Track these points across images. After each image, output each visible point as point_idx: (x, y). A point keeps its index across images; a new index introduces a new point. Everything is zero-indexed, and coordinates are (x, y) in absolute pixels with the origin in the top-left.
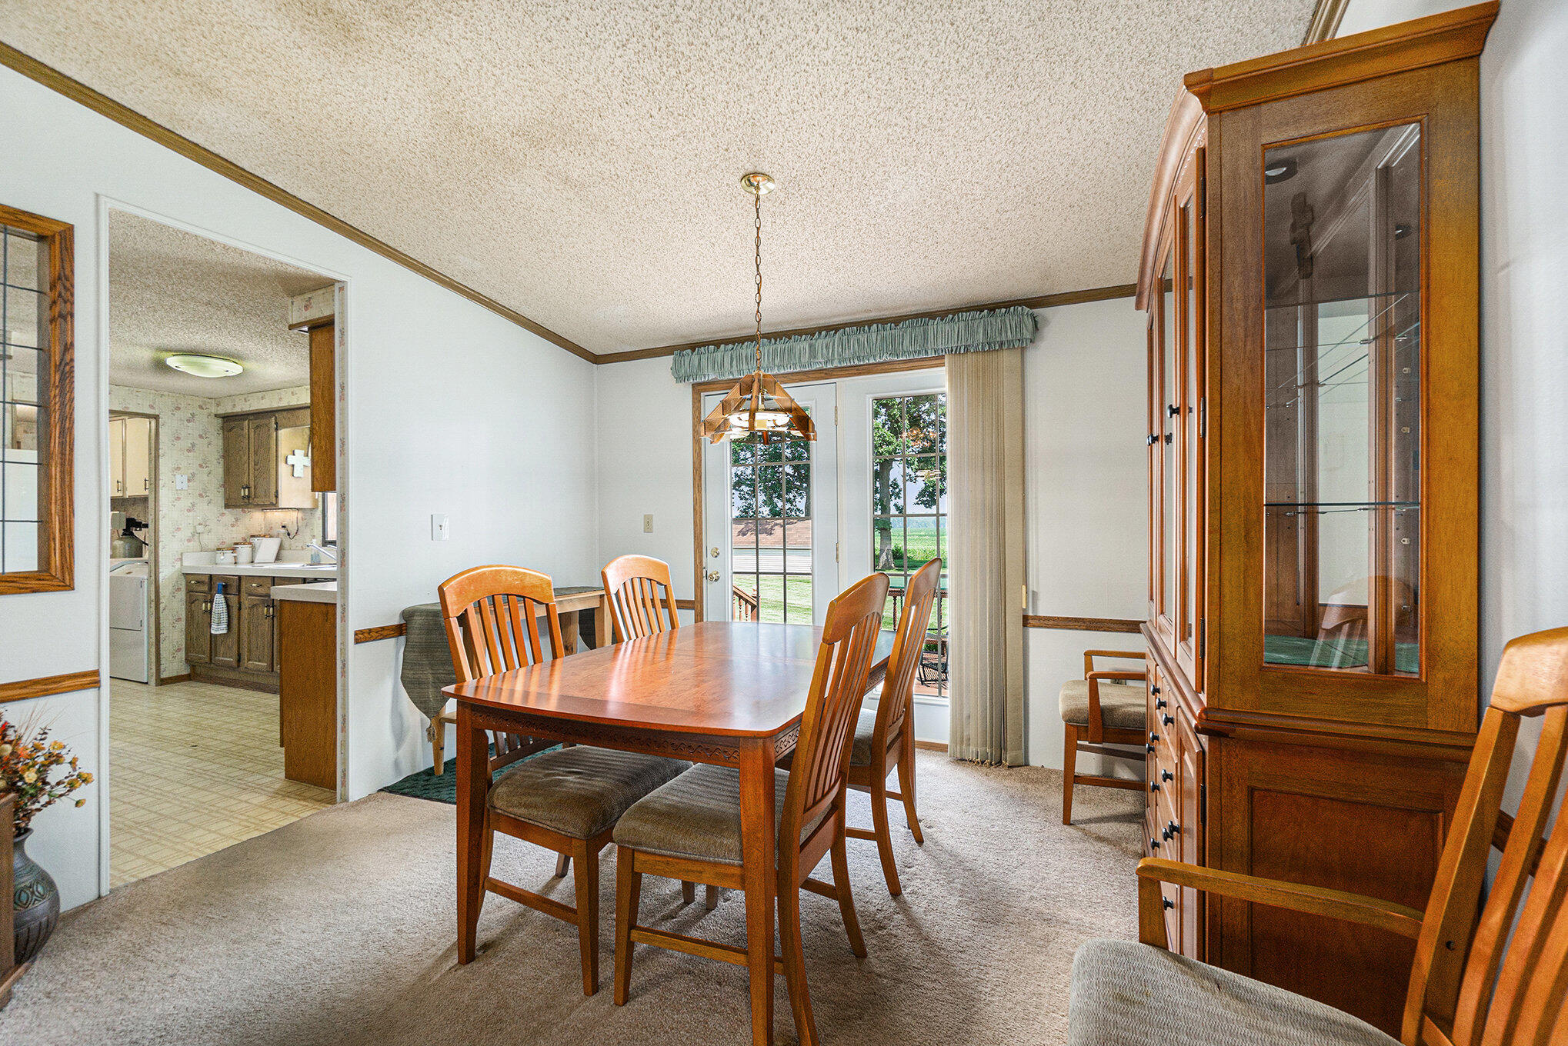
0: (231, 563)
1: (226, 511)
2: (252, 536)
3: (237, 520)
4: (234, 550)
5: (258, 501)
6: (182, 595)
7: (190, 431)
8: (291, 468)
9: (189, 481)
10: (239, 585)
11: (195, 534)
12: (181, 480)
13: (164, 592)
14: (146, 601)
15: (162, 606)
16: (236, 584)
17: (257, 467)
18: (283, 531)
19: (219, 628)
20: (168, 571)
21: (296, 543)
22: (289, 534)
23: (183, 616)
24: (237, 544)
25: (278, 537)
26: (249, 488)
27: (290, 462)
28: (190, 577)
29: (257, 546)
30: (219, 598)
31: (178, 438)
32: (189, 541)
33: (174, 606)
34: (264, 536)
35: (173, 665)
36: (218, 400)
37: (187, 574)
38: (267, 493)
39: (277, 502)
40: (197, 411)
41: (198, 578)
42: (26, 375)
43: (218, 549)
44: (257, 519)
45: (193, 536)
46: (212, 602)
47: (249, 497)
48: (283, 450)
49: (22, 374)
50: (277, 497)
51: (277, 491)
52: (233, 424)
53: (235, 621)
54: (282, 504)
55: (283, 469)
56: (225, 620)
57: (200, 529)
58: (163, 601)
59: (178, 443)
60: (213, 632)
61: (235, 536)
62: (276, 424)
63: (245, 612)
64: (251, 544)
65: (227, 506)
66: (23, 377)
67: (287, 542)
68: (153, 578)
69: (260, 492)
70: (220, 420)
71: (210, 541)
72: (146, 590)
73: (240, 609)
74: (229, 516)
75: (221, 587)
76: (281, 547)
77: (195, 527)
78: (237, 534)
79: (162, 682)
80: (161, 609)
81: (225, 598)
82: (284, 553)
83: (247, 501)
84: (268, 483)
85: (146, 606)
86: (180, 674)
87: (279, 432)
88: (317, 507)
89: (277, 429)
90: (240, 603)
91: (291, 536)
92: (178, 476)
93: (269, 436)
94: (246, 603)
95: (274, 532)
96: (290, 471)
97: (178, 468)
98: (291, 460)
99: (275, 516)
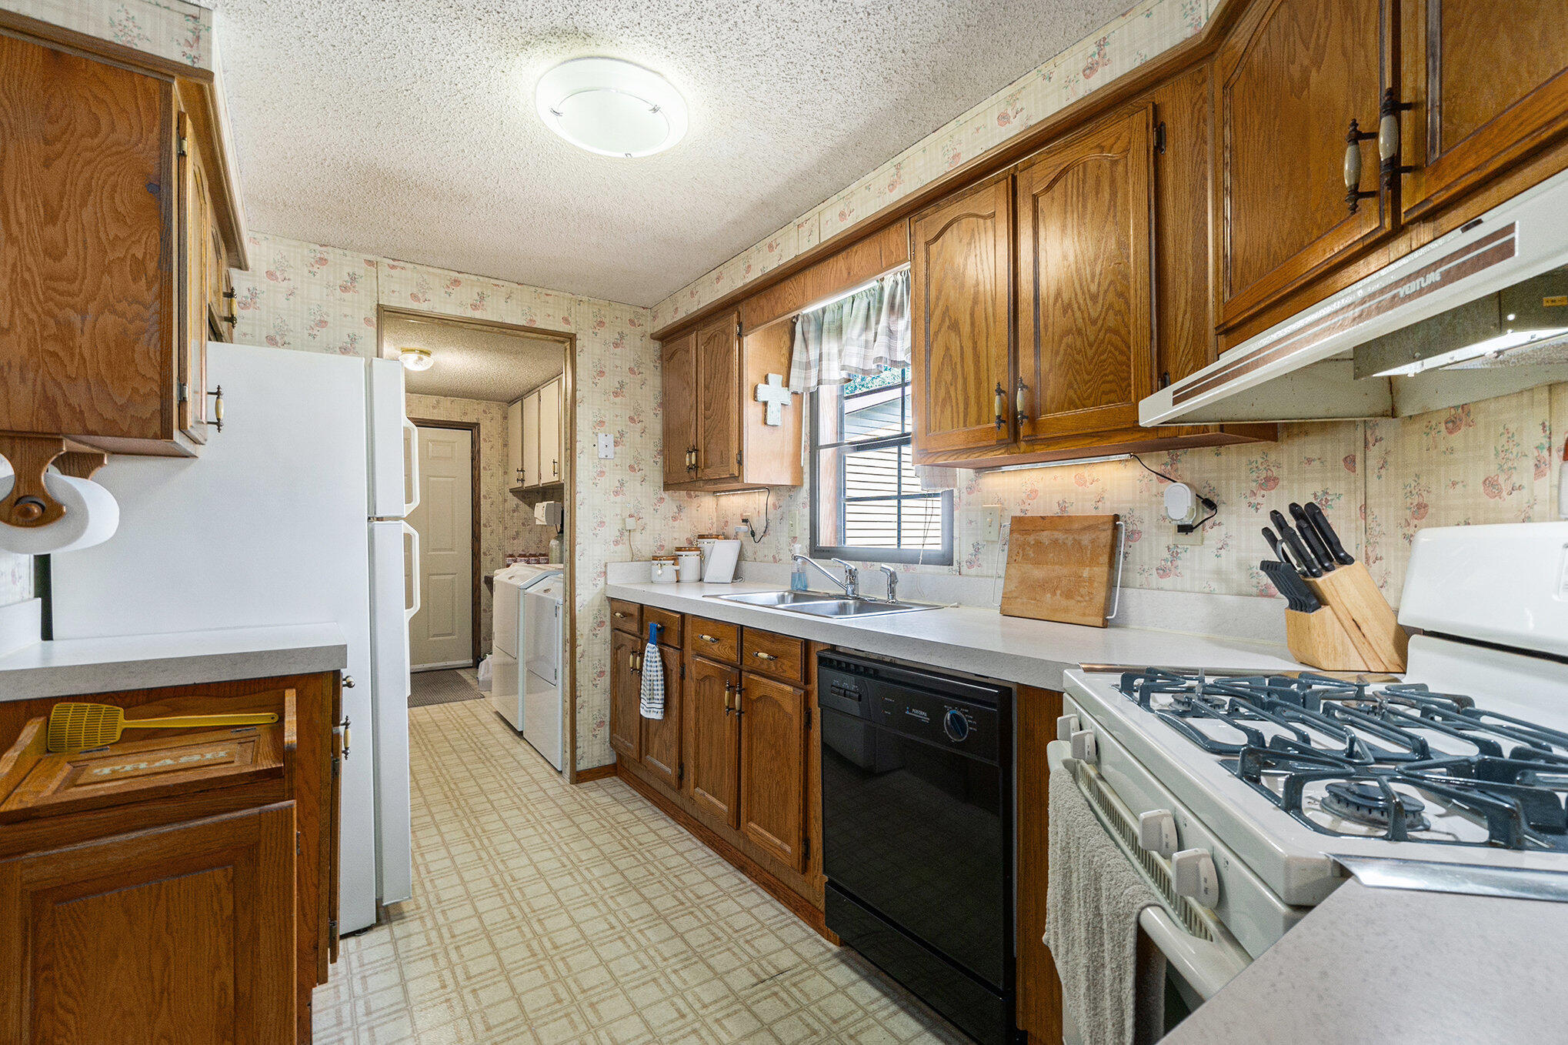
0: (671, 583)
1: (665, 495)
2: (701, 537)
3: (680, 509)
4: (675, 559)
5: (710, 473)
6: (606, 632)
7: (618, 363)
8: (760, 408)
9: (616, 443)
10: (682, 632)
11: (626, 532)
12: (605, 440)
13: (583, 627)
14: (560, 641)
15: (579, 650)
16: (676, 627)
17: (708, 413)
18: (744, 527)
19: (651, 709)
20: (588, 595)
21: (765, 549)
22: (753, 534)
23: (608, 669)
24: (679, 549)
25: (736, 538)
26: (697, 451)
27: (761, 397)
28: (617, 604)
29: (707, 553)
30: (652, 650)
31: (601, 373)
32: (616, 543)
33: (596, 649)
34: (717, 537)
35: (595, 751)
36: (652, 310)
37: (612, 599)
38: (724, 460)
39: (741, 471)
40: (628, 329)
41: (625, 609)
42: (396, 263)
43: (655, 558)
44: (707, 508)
45: (622, 534)
46: (642, 655)
47: (696, 466)
48: (751, 376)
49: (391, 262)
50: (740, 463)
51: (740, 453)
52: (673, 346)
53: (675, 701)
54: (751, 477)
55: (751, 411)
56: (659, 694)
57: (631, 523)
58: (580, 641)
59: (601, 381)
60: (643, 712)
61: (676, 535)
62: (740, 324)
63: (690, 686)
64: (698, 549)
65: (667, 486)
66: (393, 267)
67: (750, 547)
68: (568, 603)
69: (714, 458)
70: (657, 344)
71: (645, 543)
72: (561, 619)
73: (682, 677)
74: (670, 502)
75: (654, 631)
76: (741, 557)
77: (624, 520)
78: (679, 533)
79: (580, 777)
80: (578, 655)
81: (661, 651)
82: (746, 566)
83: (693, 474)
84: (727, 440)
85: (560, 645)
86: (603, 764)
87: (745, 339)
88: (801, 485)
89: (740, 335)
90: (682, 666)
91: (757, 537)
92: (601, 436)
93: (729, 351)
94: (692, 671)
95: (730, 530)
96: (761, 416)
97: (602, 423)
98: (764, 392)
99: (734, 503)
